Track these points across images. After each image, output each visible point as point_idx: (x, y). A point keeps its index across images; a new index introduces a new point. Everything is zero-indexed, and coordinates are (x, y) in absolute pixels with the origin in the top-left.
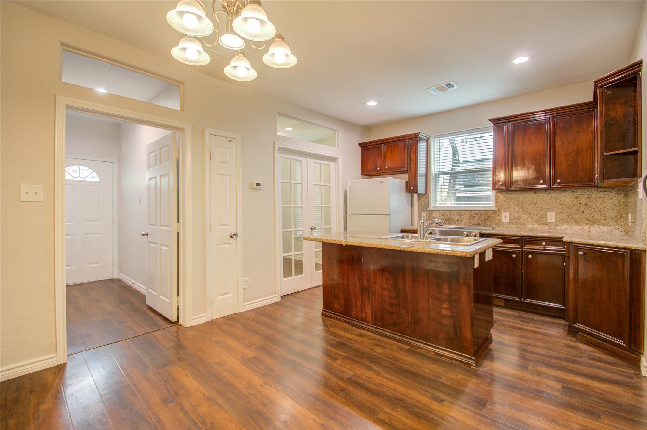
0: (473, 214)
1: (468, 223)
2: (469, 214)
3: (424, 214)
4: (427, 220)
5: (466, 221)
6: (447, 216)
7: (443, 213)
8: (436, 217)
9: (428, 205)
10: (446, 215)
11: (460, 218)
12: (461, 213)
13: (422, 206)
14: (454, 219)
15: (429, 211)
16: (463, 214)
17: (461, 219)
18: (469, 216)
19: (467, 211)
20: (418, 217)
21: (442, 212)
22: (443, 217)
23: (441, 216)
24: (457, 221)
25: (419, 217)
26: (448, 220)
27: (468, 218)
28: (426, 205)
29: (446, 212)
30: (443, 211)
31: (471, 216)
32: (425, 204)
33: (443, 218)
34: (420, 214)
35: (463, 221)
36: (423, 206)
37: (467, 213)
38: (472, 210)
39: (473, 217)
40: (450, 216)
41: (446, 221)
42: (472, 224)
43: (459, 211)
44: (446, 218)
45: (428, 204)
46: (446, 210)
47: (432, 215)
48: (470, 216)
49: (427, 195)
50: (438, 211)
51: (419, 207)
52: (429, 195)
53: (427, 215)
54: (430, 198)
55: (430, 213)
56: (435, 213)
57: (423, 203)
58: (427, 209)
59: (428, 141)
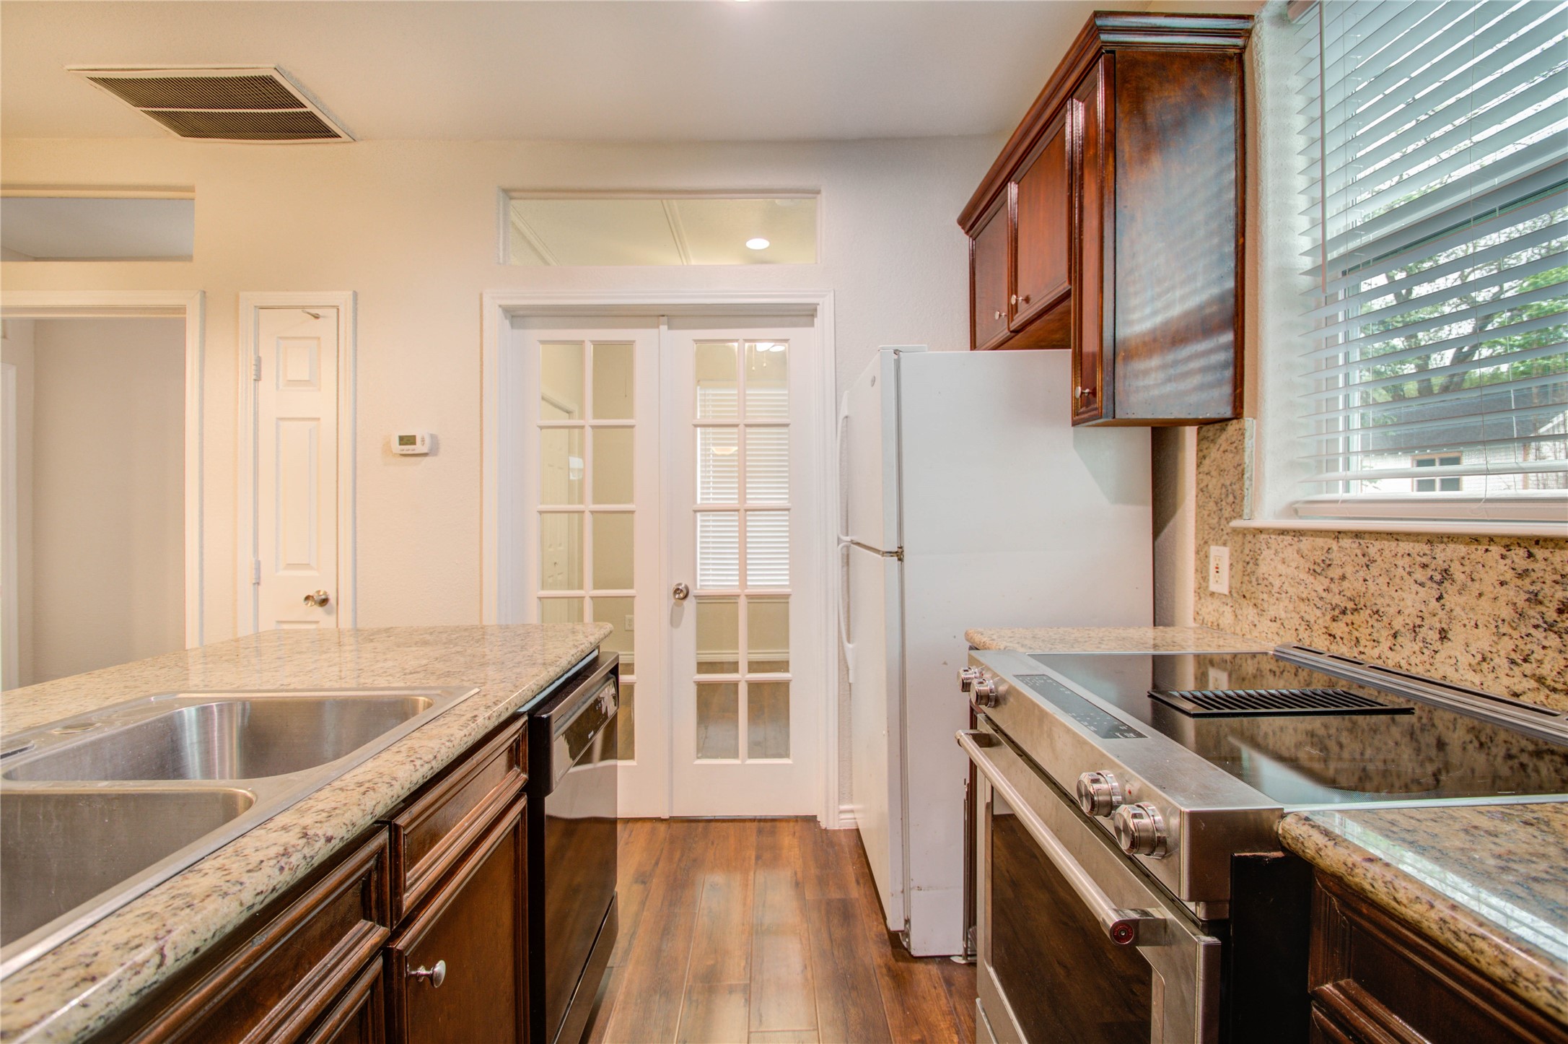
0: (1549, 578)
1: (1501, 662)
2: (1509, 575)
3: (1220, 555)
4: (1235, 595)
5: (1483, 640)
6: (1343, 578)
7: (1319, 556)
8: (1277, 583)
9: (1238, 493)
10: (1335, 572)
11: (1434, 604)
12: (1440, 563)
13: (1211, 505)
14: (1392, 610)
15: (1243, 532)
17: (1441, 614)
18: (1509, 593)
19: (1496, 550)
20: (1197, 570)
21: (1314, 548)
22: (1319, 584)
23: (1303, 576)
24: (1415, 629)
25: (1199, 576)
26: (1349, 618)
27: (1506, 613)
28: (1231, 498)
29: (1334, 546)
30: (1320, 542)
31: (1535, 599)
32: (1224, 490)
33: (1320, 589)
34: (1202, 554)
35: (1457, 634)
36: (1216, 503)
37: (1496, 565)
38: (1538, 541)
39: (1552, 615)
40: (1359, 586)
41: (1334, 619)
42: (1541, 680)
43: (1426, 548)
44: (1337, 600)
45: (1235, 487)
46: (1338, 534)
47: (1256, 563)
48: (1521, 600)
49: (1233, 426)
50: (1288, 538)
51: (1199, 507)
52: (1248, 422)
53: (1231, 564)
54: (1249, 443)
55: (1247, 551)
56: (1276, 553)
57: (1214, 481)
58: (1236, 523)
59: (1246, 57)
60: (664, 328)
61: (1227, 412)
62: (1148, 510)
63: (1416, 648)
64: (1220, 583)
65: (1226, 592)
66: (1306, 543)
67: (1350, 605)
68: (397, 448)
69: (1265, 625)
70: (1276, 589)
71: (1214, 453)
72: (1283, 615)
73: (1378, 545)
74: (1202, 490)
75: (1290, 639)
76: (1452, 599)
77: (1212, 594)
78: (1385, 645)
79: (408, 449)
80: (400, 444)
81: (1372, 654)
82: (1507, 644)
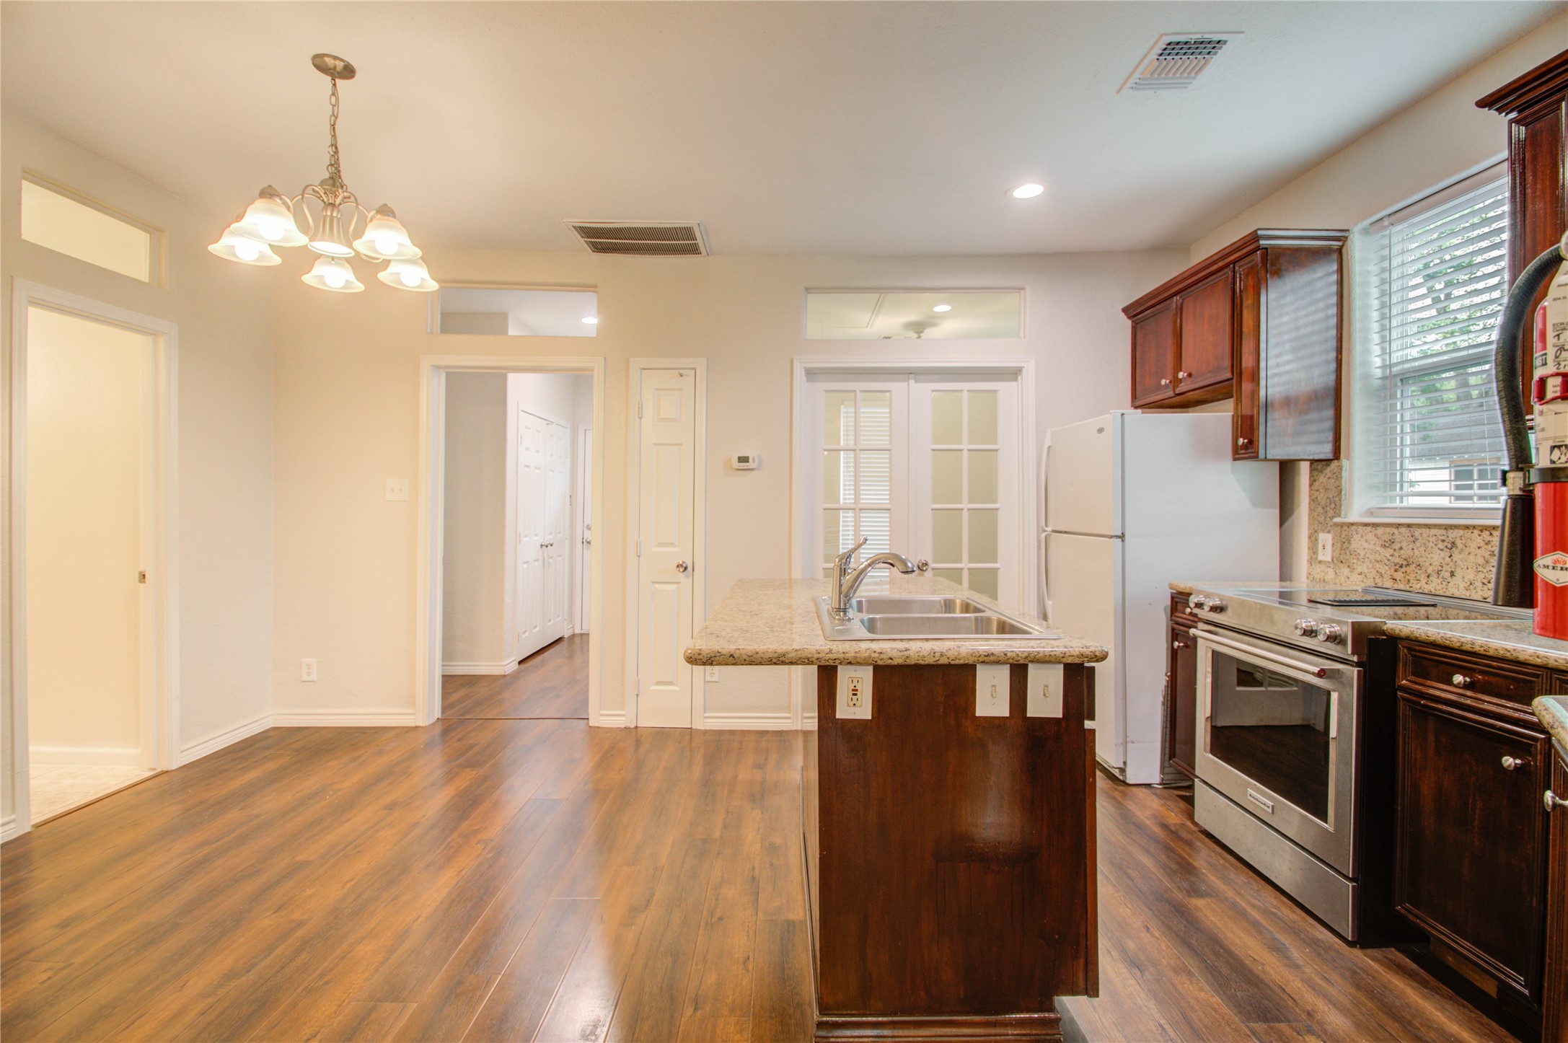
1: (1478, 584)
2: (1482, 544)
3: (1326, 539)
4: (1335, 561)
5: (1470, 575)
6: (1401, 548)
7: (1387, 537)
8: (1362, 553)
9: (1337, 503)
10: (1396, 546)
11: (1448, 559)
12: (1450, 539)
13: (1320, 509)
14: (1427, 564)
15: (1342, 525)
16: (1458, 542)
17: (1451, 564)
18: (1482, 552)
19: (1476, 532)
20: (1309, 548)
21: (1385, 533)
22: (1387, 552)
23: (1378, 548)
24: (1438, 572)
25: (1311, 552)
26: (1404, 569)
27: (1481, 561)
28: (1333, 506)
29: (1396, 531)
30: (1388, 530)
32: (1328, 501)
33: (1388, 555)
34: (1313, 538)
35: (1458, 573)
36: (1323, 508)
37: (1476, 539)
40: (1409, 552)
41: (1396, 571)
43: (1444, 532)
44: (1398, 560)
45: (1337, 499)
46: (1398, 526)
47: (1349, 543)
48: (1487, 555)
49: (1335, 464)
50: (1369, 528)
51: (1311, 510)
52: (1344, 462)
53: (1333, 544)
54: (1344, 474)
55: (1343, 536)
56: (1362, 536)
57: (1322, 495)
58: (1336, 520)
59: (1344, 250)
60: (912, 382)
61: (1330, 456)
62: (1277, 512)
63: (1439, 582)
64: (1326, 555)
65: (1330, 560)
66: (1380, 531)
67: (1405, 563)
68: (736, 464)
69: (1355, 577)
70: (1362, 556)
71: (1322, 479)
72: (1366, 571)
73: (1420, 531)
74: (1313, 500)
75: (1370, 583)
76: (1456, 557)
77: (1320, 562)
78: (1423, 581)
79: (744, 465)
80: (739, 462)
81: (1416, 587)
82: (1481, 575)
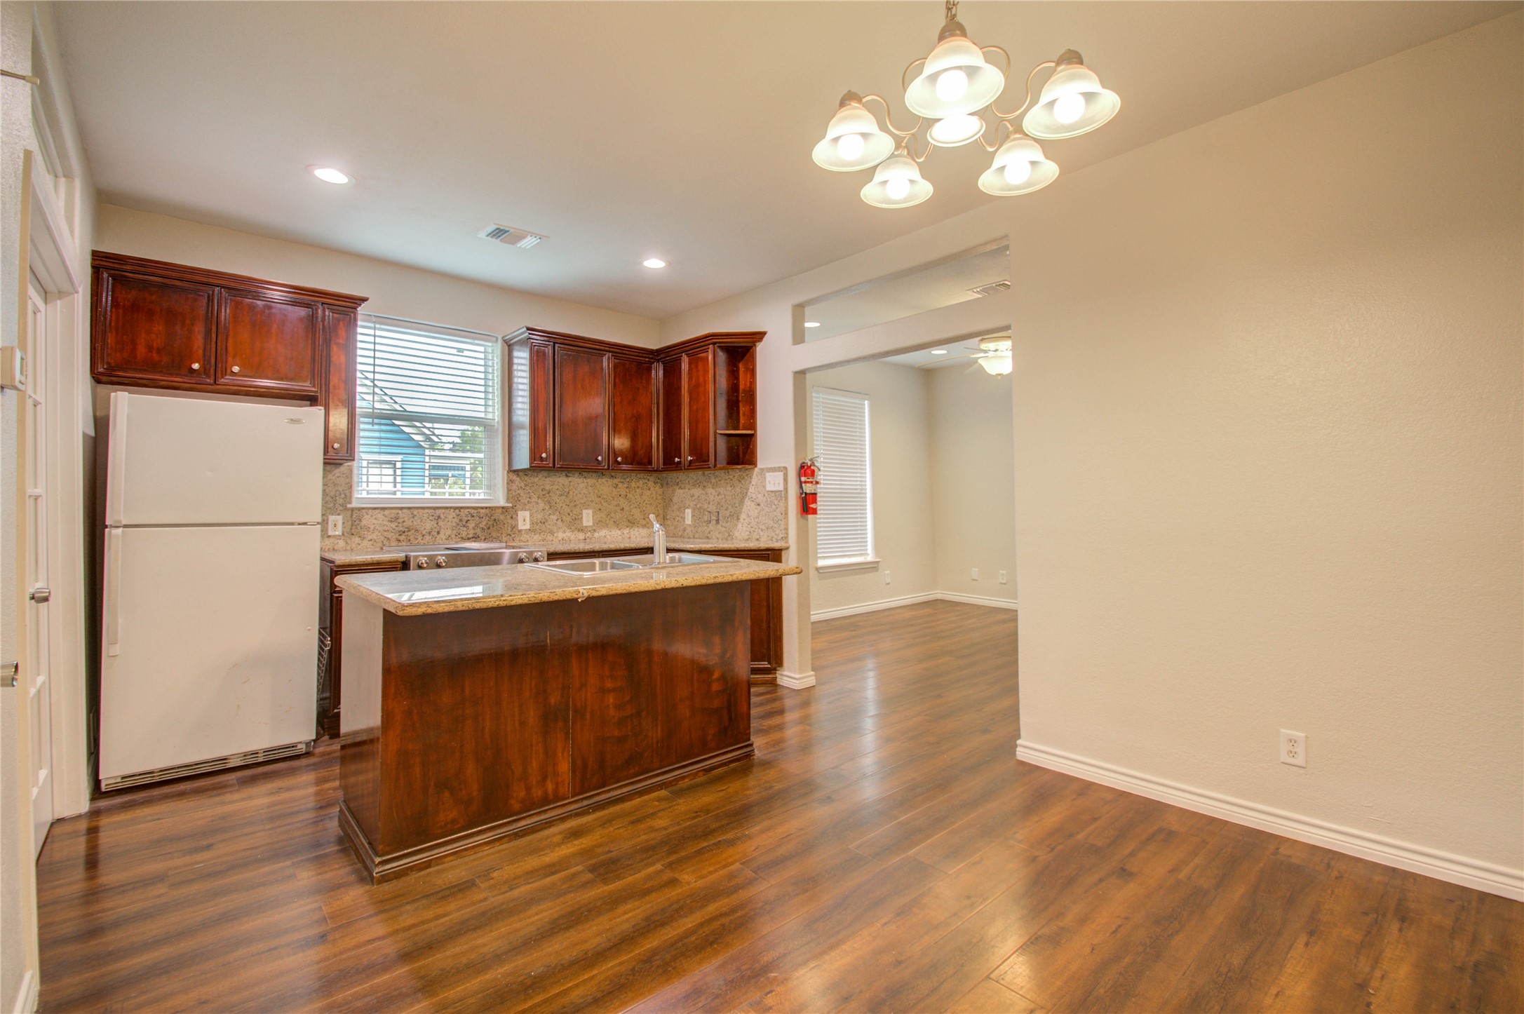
0: (464, 515)
1: (453, 536)
2: (455, 516)
3: (337, 519)
4: (346, 534)
5: (449, 532)
6: (404, 522)
7: (393, 516)
8: (372, 527)
9: (348, 494)
10: (400, 521)
11: (436, 525)
12: (437, 514)
13: (328, 498)
15: (352, 510)
16: (442, 516)
17: (438, 528)
18: (455, 520)
19: (452, 510)
21: (391, 513)
23: (386, 523)
24: (430, 533)
26: (406, 534)
27: (454, 524)
28: (343, 496)
29: (400, 512)
30: (394, 511)
31: (461, 520)
32: (338, 493)
33: (394, 526)
34: (322, 520)
35: (442, 532)
36: (333, 498)
37: (452, 514)
38: (462, 508)
39: (464, 523)
40: (410, 523)
41: (400, 535)
42: (462, 538)
43: (433, 511)
44: (401, 529)
45: (347, 492)
46: (401, 508)
47: (360, 521)
48: (458, 521)
50: (378, 511)
53: (343, 523)
55: (354, 516)
56: (372, 516)
57: (330, 489)
58: (346, 506)
63: (430, 538)
64: (336, 531)
65: (341, 534)
66: (387, 512)
67: (407, 530)
70: (372, 529)
72: (375, 538)
73: (417, 511)
76: (440, 523)
77: (329, 537)
78: (420, 539)
82: (455, 531)
